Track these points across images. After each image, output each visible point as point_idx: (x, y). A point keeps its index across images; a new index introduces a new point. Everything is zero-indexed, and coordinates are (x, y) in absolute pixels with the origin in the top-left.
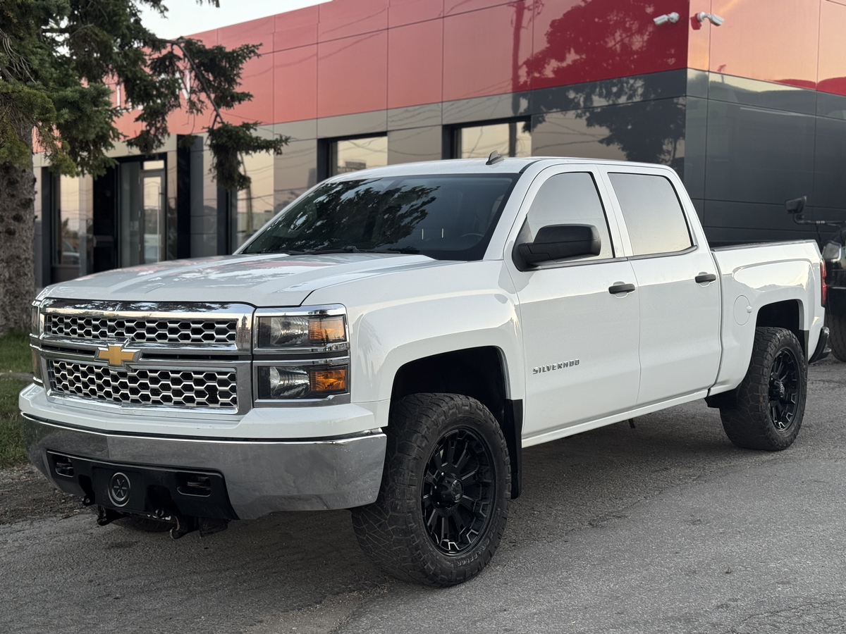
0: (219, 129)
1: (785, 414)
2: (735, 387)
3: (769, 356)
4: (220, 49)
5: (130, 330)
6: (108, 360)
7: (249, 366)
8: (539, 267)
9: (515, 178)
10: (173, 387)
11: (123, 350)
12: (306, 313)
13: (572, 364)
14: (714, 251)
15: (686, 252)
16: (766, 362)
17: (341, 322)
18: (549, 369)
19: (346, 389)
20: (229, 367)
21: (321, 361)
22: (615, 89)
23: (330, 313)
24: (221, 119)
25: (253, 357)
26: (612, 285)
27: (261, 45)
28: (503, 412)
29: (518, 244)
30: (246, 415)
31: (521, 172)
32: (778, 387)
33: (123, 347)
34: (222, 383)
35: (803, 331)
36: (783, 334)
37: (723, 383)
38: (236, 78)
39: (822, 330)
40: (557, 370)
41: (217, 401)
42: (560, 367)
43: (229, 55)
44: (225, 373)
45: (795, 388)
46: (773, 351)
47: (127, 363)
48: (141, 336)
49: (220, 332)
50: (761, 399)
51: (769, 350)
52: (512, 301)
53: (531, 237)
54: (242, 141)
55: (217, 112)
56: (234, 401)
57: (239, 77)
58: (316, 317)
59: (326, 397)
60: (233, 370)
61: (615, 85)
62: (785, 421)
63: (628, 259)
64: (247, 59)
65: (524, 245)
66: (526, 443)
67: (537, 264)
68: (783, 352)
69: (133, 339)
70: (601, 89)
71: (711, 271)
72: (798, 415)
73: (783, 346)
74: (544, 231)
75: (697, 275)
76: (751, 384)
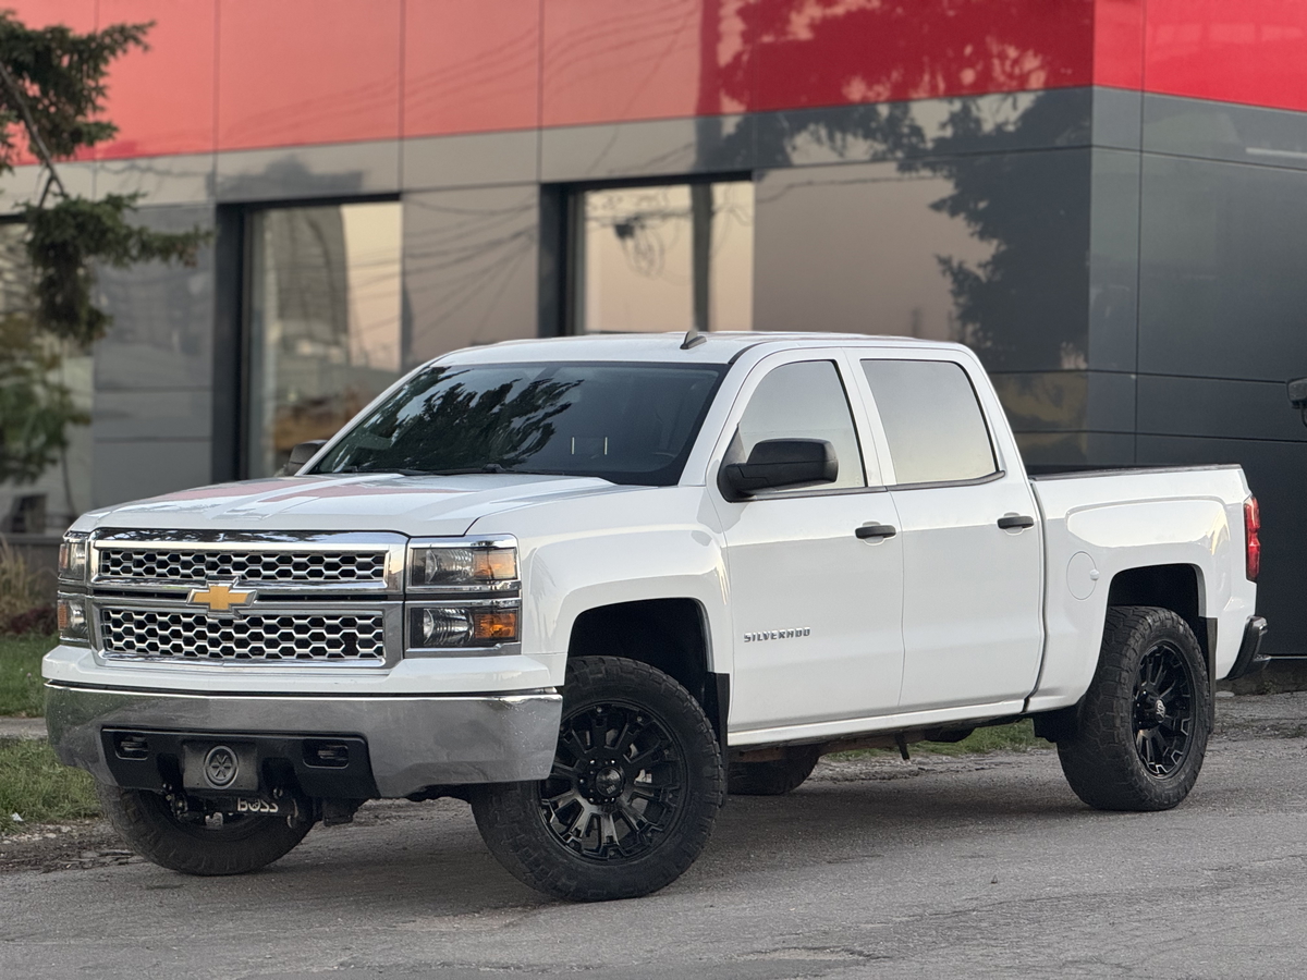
0: (58, 211)
1: (1170, 752)
2: (1073, 701)
3: (1132, 651)
4: (59, 33)
5: (238, 566)
6: (209, 604)
7: (400, 608)
8: (755, 497)
9: (722, 371)
10: (297, 636)
11: (231, 591)
12: (469, 545)
13: (799, 634)
14: (1035, 479)
15: (985, 480)
16: (1125, 661)
17: (512, 556)
18: (766, 637)
19: (516, 638)
20: (373, 609)
21: (487, 602)
22: (968, 76)
23: (497, 544)
24: (60, 186)
25: (406, 597)
26: (861, 526)
27: (152, 24)
28: (703, 690)
29: (725, 465)
30: (394, 669)
31: (731, 363)
32: (1153, 705)
33: (231, 588)
34: (364, 629)
35: (1205, 619)
36: (1158, 617)
37: (1048, 692)
38: (94, 94)
39: (1252, 620)
40: (779, 640)
41: (355, 652)
42: (781, 635)
43: (82, 47)
44: (369, 617)
45: (1187, 709)
46: (1138, 646)
47: (235, 607)
48: (256, 574)
49: (362, 567)
50: (1118, 722)
51: (1132, 641)
52: (717, 542)
53: (744, 457)
54: (110, 236)
55: (52, 171)
56: (379, 651)
57: (104, 95)
58: (480, 549)
59: (493, 645)
60: (380, 613)
61: (970, 63)
62: (1169, 764)
63: (888, 489)
64: (119, 53)
65: (734, 465)
66: (734, 739)
67: (751, 492)
68: (1160, 648)
69: (243, 577)
70: (933, 77)
71: (1026, 509)
72: (1192, 755)
73: (1158, 637)
74: (761, 448)
75: (1002, 516)
76: (1102, 697)
